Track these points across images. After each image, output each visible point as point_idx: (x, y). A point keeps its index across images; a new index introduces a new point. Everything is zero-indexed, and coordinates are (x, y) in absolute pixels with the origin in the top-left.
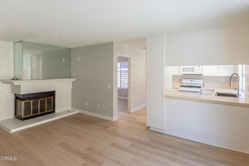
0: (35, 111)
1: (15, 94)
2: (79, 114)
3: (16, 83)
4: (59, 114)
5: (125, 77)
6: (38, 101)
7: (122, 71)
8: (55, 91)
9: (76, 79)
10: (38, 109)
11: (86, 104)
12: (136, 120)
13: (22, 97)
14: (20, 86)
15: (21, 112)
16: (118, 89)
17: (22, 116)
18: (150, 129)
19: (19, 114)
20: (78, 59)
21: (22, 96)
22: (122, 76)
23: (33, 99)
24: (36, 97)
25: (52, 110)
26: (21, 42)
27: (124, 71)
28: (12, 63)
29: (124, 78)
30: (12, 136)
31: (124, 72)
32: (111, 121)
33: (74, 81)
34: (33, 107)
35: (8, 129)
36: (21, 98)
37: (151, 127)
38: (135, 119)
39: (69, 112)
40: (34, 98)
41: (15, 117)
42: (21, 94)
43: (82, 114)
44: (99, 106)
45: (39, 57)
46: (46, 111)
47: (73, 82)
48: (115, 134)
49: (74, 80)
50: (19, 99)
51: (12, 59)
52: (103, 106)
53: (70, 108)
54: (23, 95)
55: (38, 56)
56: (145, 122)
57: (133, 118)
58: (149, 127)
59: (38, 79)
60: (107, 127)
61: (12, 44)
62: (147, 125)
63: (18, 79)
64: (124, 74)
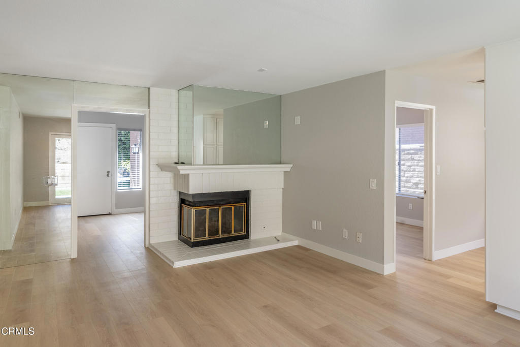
0: (214, 231)
1: (180, 193)
2: (298, 247)
3: (183, 169)
4: (258, 243)
5: (410, 166)
6: (218, 210)
7: (405, 150)
8: (249, 191)
9: (291, 165)
10: (218, 226)
11: (316, 225)
12: (451, 280)
13: (191, 199)
14: (188, 175)
15: (189, 231)
16: (397, 196)
17: (191, 239)
18: (496, 311)
19: (185, 232)
20: (298, 121)
21: (191, 197)
22: (404, 165)
23: (209, 204)
24: (215, 202)
25: (243, 233)
26: (190, 87)
27: (408, 150)
28: (175, 130)
29: (409, 169)
30: (177, 275)
31: (408, 154)
32: (378, 274)
33: (289, 170)
34: (209, 222)
35: (170, 260)
36: (190, 202)
37: (500, 306)
38: (449, 277)
39: (278, 240)
40: (212, 203)
41: (179, 239)
42: (191, 192)
43: (307, 250)
44: (346, 232)
45: (218, 120)
46: (233, 234)
47: (285, 172)
48: (391, 307)
49: (288, 167)
50: (187, 203)
51: (175, 124)
52: (357, 233)
53: (279, 233)
54: (194, 195)
55: (215, 117)
56: (481, 290)
57: (441, 275)
58: (494, 306)
59: (216, 164)
60: (369, 287)
61: (175, 92)
62: (488, 299)
63: (184, 163)
64: (409, 159)
